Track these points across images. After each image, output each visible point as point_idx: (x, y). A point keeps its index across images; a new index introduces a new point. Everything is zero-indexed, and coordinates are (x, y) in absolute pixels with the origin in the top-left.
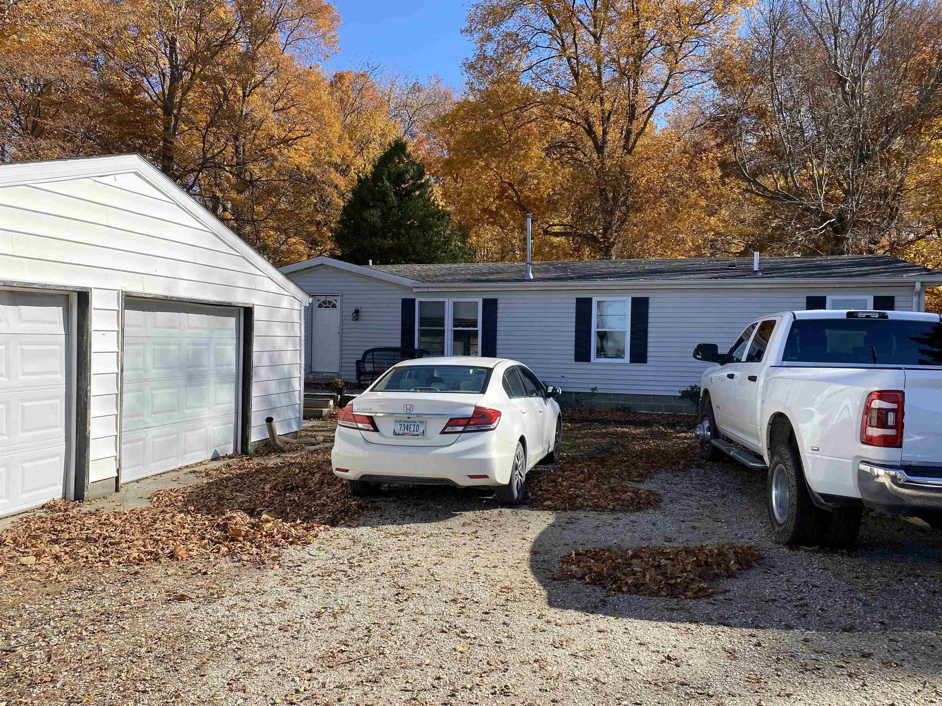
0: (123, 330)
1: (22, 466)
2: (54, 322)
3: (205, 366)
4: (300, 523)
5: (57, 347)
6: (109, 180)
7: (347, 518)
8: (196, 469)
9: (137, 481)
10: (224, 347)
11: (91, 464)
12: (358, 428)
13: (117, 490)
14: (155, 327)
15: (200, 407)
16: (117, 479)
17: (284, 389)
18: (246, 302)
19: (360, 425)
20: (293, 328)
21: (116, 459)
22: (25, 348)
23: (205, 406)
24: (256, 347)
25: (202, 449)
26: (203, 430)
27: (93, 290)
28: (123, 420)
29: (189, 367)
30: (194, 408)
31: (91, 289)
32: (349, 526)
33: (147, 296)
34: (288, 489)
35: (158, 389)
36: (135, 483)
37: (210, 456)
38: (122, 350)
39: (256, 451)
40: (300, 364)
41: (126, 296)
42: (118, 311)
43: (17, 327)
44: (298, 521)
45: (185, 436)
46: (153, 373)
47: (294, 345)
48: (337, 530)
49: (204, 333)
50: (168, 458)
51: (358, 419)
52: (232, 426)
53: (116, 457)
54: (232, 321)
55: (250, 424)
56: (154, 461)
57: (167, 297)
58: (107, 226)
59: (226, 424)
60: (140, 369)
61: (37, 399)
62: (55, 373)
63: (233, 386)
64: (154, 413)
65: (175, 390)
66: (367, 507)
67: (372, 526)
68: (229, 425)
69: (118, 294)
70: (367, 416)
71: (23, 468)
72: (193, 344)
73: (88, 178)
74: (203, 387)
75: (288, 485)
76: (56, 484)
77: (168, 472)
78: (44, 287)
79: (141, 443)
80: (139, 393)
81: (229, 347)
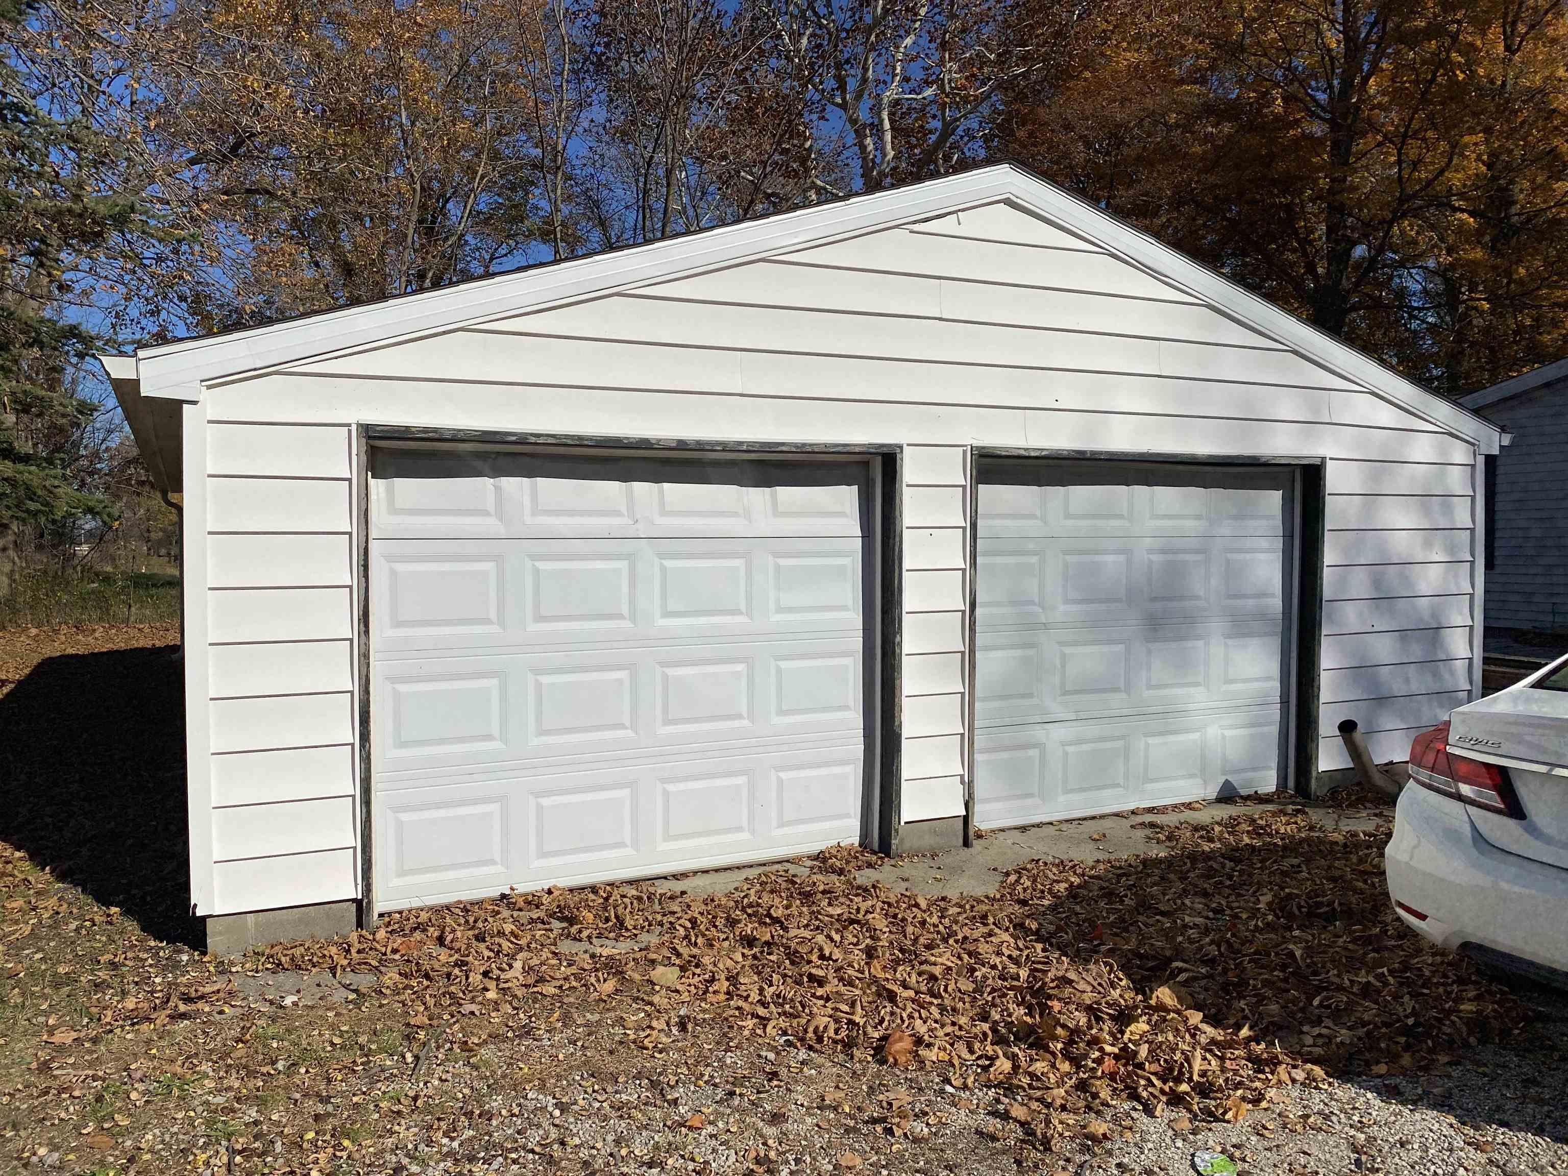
0: (974, 526)
1: (778, 777)
2: (842, 514)
3: (1197, 598)
4: (1249, 1040)
5: (846, 561)
6: (946, 225)
7: (1406, 1060)
8: (1158, 819)
9: (1023, 829)
10: (1248, 556)
11: (904, 785)
12: (1459, 797)
13: (966, 843)
14: (1068, 516)
15: (1183, 685)
16: (966, 819)
17: (1417, 652)
18: (1305, 452)
19: (1466, 789)
20: (1448, 510)
21: (962, 782)
22: (783, 562)
23: (1197, 684)
24: (1330, 555)
25: (1192, 776)
26: (1195, 736)
27: (906, 449)
28: (977, 705)
29: (1154, 599)
30: (1166, 686)
31: (901, 447)
32: (1389, 1093)
33: (1033, 454)
34: (1319, 916)
35: (1075, 644)
36: (1017, 833)
37: (1212, 792)
38: (974, 563)
39: (1334, 793)
40: (1472, 596)
41: (981, 456)
42: (964, 487)
43: (766, 525)
44: (1245, 1032)
45: (1147, 745)
46: (1062, 611)
47: (1451, 549)
48: (1344, 1092)
49: (1191, 526)
50: (1099, 788)
51: (1463, 769)
52: (1274, 730)
53: (962, 776)
54: (1273, 499)
55: (1316, 729)
56: (1067, 791)
57: (1084, 452)
58: (940, 319)
59: (1252, 725)
60: (1032, 603)
61: (803, 657)
62: (844, 608)
63: (1274, 644)
64: (1065, 693)
65: (1120, 648)
66: (1504, 1033)
67: (1467, 1117)
68: (1266, 729)
69: (965, 452)
70: (1487, 765)
71: (780, 782)
72: (1163, 551)
73: (897, 227)
74: (1190, 644)
75: (1319, 905)
76: (847, 816)
77: (1102, 817)
78: (801, 449)
79: (1034, 753)
80: (1030, 652)
81: (1262, 556)
